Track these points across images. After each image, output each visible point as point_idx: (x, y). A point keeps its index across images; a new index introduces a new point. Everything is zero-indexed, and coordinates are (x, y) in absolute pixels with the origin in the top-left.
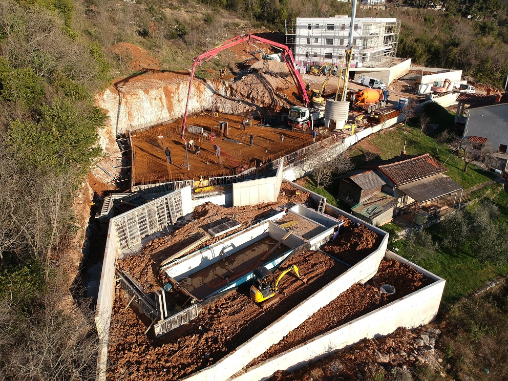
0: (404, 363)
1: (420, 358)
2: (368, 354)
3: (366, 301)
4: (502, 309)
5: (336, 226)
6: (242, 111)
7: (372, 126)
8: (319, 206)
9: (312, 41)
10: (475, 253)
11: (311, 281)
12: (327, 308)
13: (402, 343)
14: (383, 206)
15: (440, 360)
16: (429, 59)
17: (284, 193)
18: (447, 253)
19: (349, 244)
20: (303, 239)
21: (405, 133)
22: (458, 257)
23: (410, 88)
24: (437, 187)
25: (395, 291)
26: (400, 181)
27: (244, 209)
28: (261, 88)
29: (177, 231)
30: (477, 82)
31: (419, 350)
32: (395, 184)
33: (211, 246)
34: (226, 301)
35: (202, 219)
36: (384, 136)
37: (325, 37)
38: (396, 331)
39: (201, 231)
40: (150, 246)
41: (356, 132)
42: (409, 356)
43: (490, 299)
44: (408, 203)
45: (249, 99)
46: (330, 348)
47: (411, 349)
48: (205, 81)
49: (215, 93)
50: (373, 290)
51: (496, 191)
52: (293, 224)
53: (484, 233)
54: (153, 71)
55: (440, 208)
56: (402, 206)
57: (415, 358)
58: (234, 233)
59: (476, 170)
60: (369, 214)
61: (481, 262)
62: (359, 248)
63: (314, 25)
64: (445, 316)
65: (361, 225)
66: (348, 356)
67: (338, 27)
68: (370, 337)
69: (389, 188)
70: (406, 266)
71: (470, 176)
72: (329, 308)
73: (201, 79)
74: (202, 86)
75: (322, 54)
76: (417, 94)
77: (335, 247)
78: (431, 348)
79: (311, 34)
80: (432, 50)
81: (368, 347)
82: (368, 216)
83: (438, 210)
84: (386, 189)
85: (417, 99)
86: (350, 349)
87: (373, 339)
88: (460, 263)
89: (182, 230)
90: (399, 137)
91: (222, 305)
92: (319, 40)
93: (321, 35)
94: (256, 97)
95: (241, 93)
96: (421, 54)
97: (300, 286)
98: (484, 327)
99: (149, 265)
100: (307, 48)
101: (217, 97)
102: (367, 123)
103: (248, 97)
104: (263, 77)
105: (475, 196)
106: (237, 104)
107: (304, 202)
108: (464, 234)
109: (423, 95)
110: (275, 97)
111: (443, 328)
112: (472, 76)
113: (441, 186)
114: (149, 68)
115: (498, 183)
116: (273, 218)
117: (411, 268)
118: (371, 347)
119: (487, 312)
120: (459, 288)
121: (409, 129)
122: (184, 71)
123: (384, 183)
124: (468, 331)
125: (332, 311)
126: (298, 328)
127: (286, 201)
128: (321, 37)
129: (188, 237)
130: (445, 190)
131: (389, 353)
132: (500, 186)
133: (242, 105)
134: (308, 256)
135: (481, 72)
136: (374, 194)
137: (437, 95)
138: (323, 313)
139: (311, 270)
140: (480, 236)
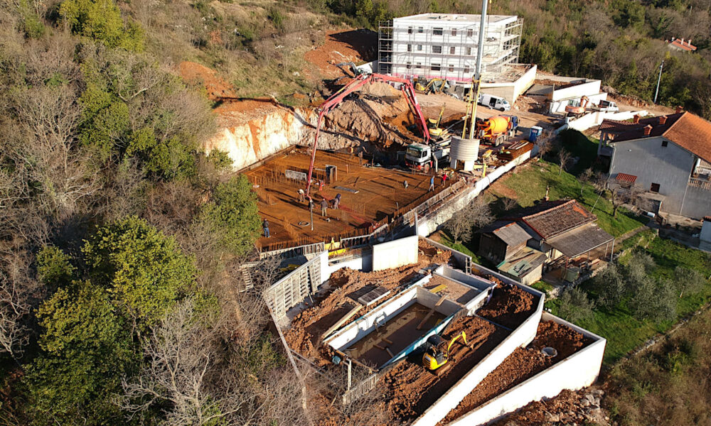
0: (574, 422)
1: (588, 416)
2: (539, 415)
3: (532, 364)
4: (664, 368)
5: (490, 288)
6: (343, 147)
7: (504, 164)
8: (467, 267)
9: (415, 49)
10: (632, 310)
11: (477, 347)
12: (495, 373)
13: (569, 404)
14: (532, 263)
15: (607, 418)
16: (558, 64)
17: (422, 252)
18: (602, 312)
19: (506, 307)
20: (458, 304)
21: (542, 170)
22: (614, 315)
23: (539, 106)
24: (587, 239)
25: (557, 354)
26: (547, 234)
27: (385, 273)
28: (365, 119)
29: (323, 302)
30: (620, 94)
31: (585, 409)
32: (542, 237)
33: (365, 315)
34: (399, 370)
35: (345, 286)
36: (518, 176)
37: (431, 44)
38: (561, 393)
39: (350, 300)
40: (299, 319)
41: (487, 173)
42: (577, 415)
43: (651, 358)
44: (556, 258)
45: (350, 131)
46: (503, 411)
47: (577, 409)
48: (293, 110)
49: (305, 123)
50: (536, 352)
51: (649, 238)
52: (442, 288)
53: (640, 289)
54: (231, 100)
55: (591, 261)
56: (550, 261)
57: (583, 416)
58: (384, 301)
59: (625, 214)
60: (518, 272)
61: (638, 319)
62: (517, 311)
63: (417, 28)
64: (607, 376)
65: (514, 285)
66: (521, 418)
67: (447, 32)
68: (538, 399)
69: (536, 242)
70: (564, 327)
71: (620, 221)
72: (497, 373)
73: (288, 107)
74: (290, 116)
75: (428, 65)
76: (548, 114)
77: (492, 311)
78: (597, 407)
79: (412, 40)
80: (562, 52)
81: (538, 408)
82: (517, 275)
83: (589, 264)
84: (532, 243)
85: (549, 121)
86: (521, 411)
87: (541, 401)
88: (616, 322)
89: (328, 300)
90: (535, 176)
91: (396, 374)
92: (424, 47)
93: (425, 41)
94: (359, 130)
95: (339, 124)
96: (549, 59)
97: (467, 352)
98: (647, 385)
99: (307, 339)
100: (407, 57)
101: (308, 129)
102: (496, 159)
103: (349, 129)
104: (365, 104)
105: (627, 245)
106: (335, 138)
107: (447, 262)
108: (620, 290)
109: (556, 115)
110: (383, 128)
111: (606, 389)
112: (613, 87)
113: (590, 236)
114: (224, 96)
115: (651, 229)
116: (420, 283)
117: (570, 329)
118: (541, 409)
119: (648, 371)
120: (619, 348)
121: (546, 165)
122: (265, 98)
123: (531, 237)
124: (631, 389)
125: (500, 375)
126: (471, 393)
127: (428, 262)
128: (426, 43)
129: (337, 308)
130: (596, 242)
131: (558, 413)
132: (654, 232)
133: (342, 140)
134: (467, 322)
135: (624, 81)
136: (520, 249)
137: (574, 117)
138: (492, 377)
139: (475, 335)
140: (636, 292)
